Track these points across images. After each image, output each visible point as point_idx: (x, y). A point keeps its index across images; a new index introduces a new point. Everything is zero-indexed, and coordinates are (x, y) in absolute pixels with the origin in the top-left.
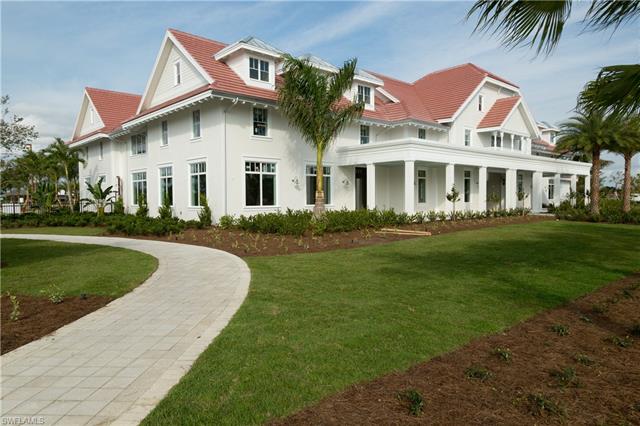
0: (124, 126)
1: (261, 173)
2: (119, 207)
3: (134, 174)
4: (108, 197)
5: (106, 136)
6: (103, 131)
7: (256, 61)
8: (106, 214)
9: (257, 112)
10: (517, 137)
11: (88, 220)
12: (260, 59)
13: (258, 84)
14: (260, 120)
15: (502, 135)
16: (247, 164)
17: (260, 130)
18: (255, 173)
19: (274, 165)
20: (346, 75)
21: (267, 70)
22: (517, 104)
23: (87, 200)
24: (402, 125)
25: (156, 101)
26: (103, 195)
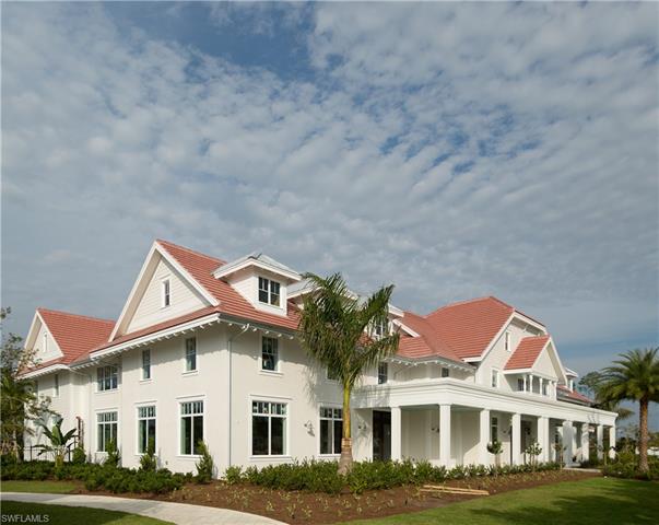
0: (92, 356)
1: (270, 416)
2: (80, 454)
3: (99, 415)
4: (69, 442)
5: (66, 367)
6: (62, 361)
7: (266, 281)
8: (65, 463)
9: (267, 343)
10: (546, 382)
11: (48, 472)
12: (270, 279)
13: (267, 308)
14: (270, 352)
15: (531, 377)
16: (254, 404)
17: (270, 364)
18: (264, 415)
19: (284, 406)
20: (379, 302)
21: (278, 292)
22: (548, 343)
23: (42, 446)
24: (426, 363)
25: (134, 327)
26: (63, 441)
